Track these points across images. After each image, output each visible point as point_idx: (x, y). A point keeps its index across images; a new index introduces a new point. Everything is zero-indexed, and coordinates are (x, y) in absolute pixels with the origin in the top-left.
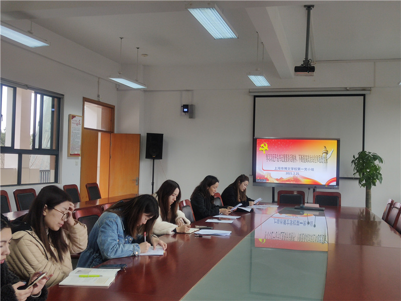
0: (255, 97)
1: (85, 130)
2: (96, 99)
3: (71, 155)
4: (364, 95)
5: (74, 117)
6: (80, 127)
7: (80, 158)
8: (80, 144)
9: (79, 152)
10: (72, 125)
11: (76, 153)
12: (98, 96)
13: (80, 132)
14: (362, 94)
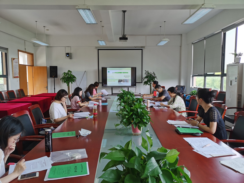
0: (98, 50)
1: (20, 65)
2: (24, 50)
3: (14, 77)
4: (142, 49)
5: (14, 59)
6: (18, 64)
7: (19, 78)
8: (18, 72)
9: (18, 76)
10: (14, 63)
11: (17, 76)
12: (25, 49)
13: (18, 66)
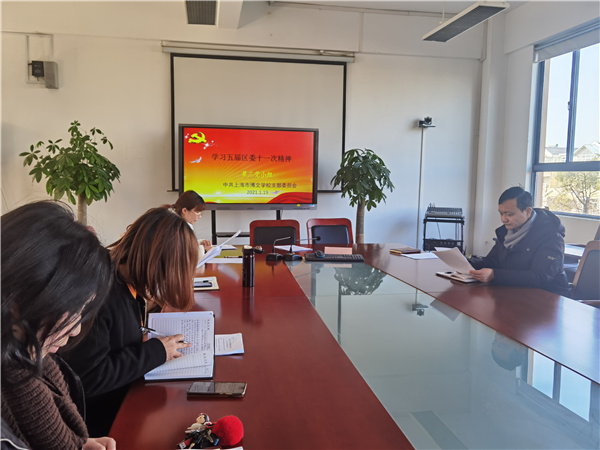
0: (173, 55)
4: (344, 64)
14: (342, 62)
